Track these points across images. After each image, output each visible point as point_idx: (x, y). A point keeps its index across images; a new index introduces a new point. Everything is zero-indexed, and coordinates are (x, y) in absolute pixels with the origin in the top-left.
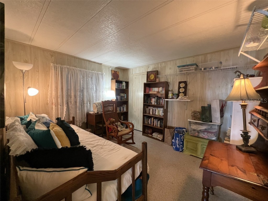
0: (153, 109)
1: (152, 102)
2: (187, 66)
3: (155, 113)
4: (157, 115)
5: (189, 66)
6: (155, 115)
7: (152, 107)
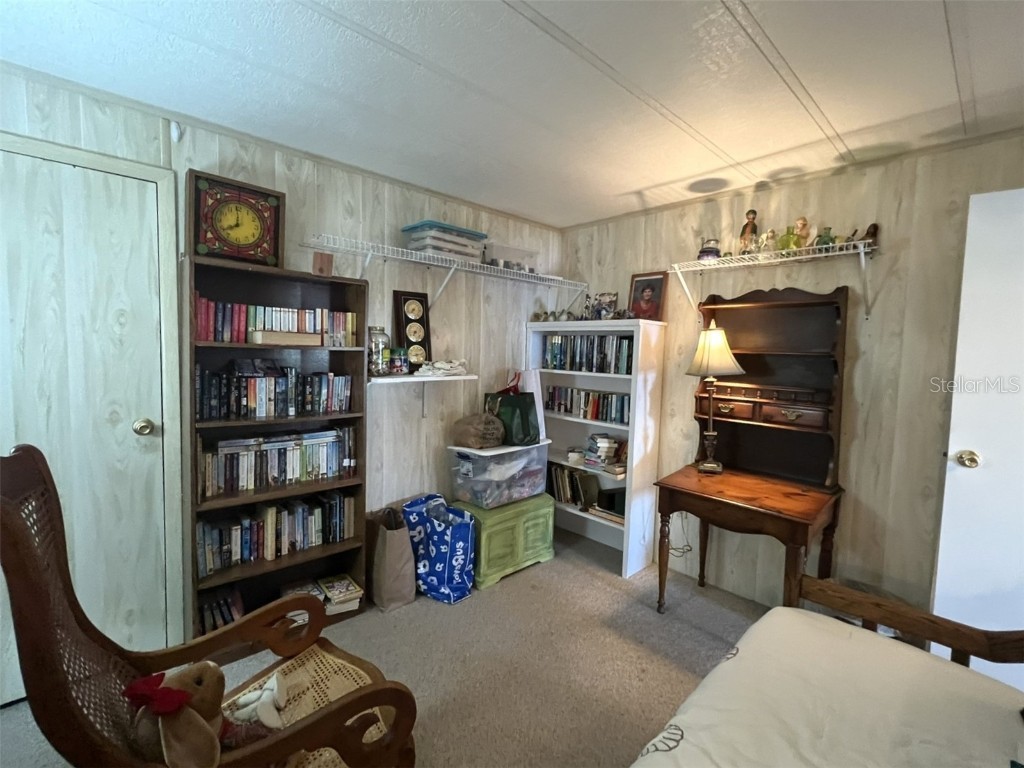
0: (264, 447)
1: (252, 405)
2: (458, 235)
3: (283, 470)
4: (298, 481)
5: (462, 236)
6: (281, 482)
7: (252, 441)
